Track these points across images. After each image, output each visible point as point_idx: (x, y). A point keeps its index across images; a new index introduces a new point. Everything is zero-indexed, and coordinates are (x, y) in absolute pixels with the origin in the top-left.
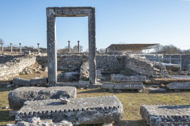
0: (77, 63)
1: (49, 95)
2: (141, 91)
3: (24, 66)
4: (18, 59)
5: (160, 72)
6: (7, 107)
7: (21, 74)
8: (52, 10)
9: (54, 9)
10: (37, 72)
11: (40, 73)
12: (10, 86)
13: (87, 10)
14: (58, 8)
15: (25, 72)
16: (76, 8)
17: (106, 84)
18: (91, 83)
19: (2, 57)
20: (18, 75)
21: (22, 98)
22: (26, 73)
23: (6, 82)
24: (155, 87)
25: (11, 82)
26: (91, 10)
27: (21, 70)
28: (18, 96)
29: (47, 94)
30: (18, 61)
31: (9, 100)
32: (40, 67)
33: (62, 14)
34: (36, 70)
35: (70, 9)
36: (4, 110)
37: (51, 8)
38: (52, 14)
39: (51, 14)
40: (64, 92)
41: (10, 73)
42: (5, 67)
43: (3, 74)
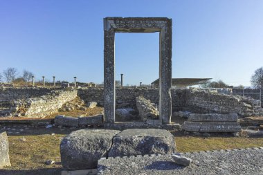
0: (128, 97)
1: (132, 144)
2: (237, 134)
3: (65, 101)
4: (57, 91)
5: (252, 108)
6: (53, 162)
7: (60, 110)
8: (112, 22)
9: (115, 19)
10: (81, 109)
11: (84, 109)
12: (51, 126)
13: (160, 22)
14: (121, 19)
15: (65, 108)
16: (146, 19)
17: (190, 124)
18: (163, 123)
19: (36, 90)
20: (56, 111)
21: (86, 150)
22: (67, 110)
23: (44, 120)
24: (253, 129)
25: (52, 121)
26: (166, 22)
27: (60, 106)
28: (78, 145)
29: (128, 142)
30: (58, 94)
31: (62, 154)
32: (83, 102)
33: (126, 27)
34: (79, 106)
35: (138, 20)
36: (49, 167)
37: (111, 19)
38: (112, 27)
39: (110, 27)
40: (157, 139)
41: (47, 109)
42: (41, 101)
43: (39, 110)
